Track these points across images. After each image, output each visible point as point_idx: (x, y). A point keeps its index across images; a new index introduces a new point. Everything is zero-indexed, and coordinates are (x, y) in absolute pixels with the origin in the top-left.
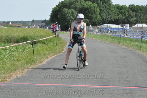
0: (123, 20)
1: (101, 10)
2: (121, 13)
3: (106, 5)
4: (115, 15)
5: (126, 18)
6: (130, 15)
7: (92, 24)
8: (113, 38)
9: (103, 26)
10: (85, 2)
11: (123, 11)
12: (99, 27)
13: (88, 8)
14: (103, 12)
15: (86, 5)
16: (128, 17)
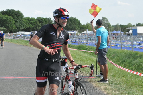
0: (33, 28)
1: (16, 21)
2: (31, 23)
3: (20, 17)
4: (26, 25)
5: (35, 27)
6: (38, 25)
7: (9, 31)
8: (26, 42)
9: (18, 33)
10: (3, 15)
11: (32, 22)
12: (15, 34)
13: (5, 20)
14: (17, 23)
15: (3, 17)
16: (36, 26)
